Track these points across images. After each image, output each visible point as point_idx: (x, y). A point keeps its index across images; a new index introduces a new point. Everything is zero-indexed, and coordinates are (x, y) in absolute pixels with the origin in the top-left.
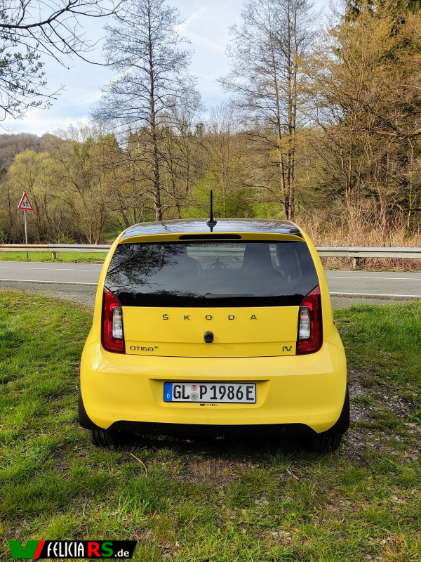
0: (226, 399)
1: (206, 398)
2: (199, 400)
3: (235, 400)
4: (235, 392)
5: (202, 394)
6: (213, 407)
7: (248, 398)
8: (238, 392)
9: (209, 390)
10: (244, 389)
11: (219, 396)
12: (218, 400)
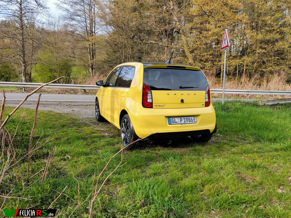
0: (188, 122)
1: (183, 122)
2: (180, 123)
3: (191, 122)
4: (191, 120)
5: (181, 121)
6: (185, 125)
7: (194, 122)
8: (191, 119)
9: (183, 119)
10: (193, 119)
11: (186, 121)
12: (186, 123)
